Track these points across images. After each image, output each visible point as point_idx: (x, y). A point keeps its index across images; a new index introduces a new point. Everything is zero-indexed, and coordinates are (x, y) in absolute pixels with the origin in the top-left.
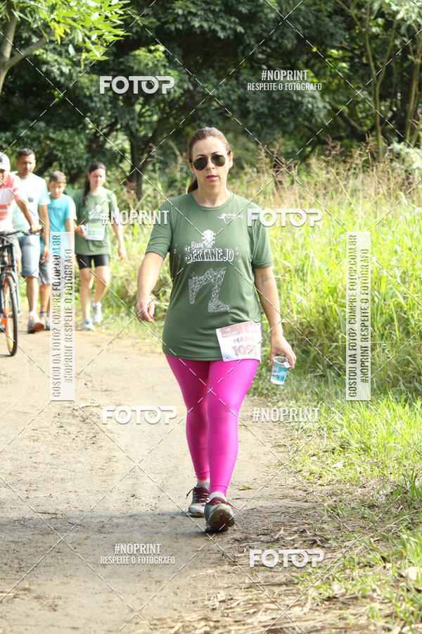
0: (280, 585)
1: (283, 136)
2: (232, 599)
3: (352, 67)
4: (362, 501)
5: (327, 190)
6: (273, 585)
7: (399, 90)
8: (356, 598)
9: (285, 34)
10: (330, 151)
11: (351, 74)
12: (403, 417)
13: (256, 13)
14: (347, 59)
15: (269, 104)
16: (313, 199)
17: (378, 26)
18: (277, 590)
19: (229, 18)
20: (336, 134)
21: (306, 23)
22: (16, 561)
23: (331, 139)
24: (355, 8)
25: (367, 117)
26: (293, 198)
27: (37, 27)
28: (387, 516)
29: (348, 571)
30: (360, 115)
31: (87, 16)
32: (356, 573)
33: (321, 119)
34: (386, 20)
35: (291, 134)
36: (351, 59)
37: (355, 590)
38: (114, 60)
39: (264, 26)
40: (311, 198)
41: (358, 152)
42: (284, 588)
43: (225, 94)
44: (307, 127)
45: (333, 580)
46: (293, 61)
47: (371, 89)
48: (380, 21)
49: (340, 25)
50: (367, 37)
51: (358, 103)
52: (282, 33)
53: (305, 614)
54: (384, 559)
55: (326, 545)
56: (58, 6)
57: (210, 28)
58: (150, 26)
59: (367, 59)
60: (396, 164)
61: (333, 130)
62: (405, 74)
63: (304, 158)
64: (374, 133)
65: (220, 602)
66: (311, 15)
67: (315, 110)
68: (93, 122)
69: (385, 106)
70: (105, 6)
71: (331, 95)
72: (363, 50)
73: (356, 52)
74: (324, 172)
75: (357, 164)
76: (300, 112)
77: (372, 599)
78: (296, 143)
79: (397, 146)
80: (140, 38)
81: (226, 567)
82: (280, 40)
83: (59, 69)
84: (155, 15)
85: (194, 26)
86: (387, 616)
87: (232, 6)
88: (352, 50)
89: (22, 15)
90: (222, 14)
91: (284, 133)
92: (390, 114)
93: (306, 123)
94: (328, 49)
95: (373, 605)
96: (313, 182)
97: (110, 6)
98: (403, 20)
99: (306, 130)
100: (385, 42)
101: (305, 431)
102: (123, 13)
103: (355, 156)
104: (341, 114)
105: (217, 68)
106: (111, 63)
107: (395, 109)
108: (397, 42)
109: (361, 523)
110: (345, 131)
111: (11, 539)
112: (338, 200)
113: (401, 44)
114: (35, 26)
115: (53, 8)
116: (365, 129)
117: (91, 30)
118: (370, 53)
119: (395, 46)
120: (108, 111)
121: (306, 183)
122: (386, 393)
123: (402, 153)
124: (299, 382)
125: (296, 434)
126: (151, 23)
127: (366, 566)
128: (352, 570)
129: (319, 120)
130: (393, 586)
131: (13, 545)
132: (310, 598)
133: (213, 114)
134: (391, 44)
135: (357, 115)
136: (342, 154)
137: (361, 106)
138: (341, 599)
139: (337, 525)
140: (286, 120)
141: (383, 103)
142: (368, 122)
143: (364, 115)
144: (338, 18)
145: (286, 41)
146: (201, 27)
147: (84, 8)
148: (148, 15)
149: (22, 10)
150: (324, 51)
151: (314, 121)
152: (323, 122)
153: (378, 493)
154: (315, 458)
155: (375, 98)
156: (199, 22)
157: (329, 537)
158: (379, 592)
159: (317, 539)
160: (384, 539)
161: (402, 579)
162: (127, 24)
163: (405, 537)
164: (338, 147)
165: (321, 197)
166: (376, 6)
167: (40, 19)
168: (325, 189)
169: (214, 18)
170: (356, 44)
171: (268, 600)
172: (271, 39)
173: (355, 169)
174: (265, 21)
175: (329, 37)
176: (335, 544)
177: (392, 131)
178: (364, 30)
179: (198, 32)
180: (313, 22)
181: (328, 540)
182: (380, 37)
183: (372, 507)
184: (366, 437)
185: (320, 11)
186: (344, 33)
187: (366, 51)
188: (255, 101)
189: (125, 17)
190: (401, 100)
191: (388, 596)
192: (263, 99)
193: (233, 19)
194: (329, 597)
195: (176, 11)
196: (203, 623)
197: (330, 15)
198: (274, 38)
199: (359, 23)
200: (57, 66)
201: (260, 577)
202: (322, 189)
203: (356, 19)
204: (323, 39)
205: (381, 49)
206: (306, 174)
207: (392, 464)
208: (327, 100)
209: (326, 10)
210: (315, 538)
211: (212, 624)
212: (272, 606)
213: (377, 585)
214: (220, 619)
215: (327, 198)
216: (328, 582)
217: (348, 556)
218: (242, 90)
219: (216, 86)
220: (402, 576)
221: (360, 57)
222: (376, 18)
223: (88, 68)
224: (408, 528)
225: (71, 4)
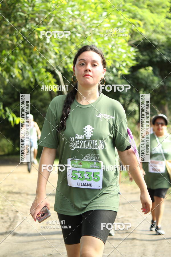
38: (132, 74)
56: (109, 53)
58: (146, 59)
80: (142, 64)
83: (109, 78)
84: (148, 55)
85: (164, 59)
102: (136, 55)
117: (123, 62)
146: (167, 59)
147: (120, 53)
148: (145, 55)
156: (166, 57)
162: (137, 59)
195: (156, 53)
223: (121, 77)
225: (114, 52)
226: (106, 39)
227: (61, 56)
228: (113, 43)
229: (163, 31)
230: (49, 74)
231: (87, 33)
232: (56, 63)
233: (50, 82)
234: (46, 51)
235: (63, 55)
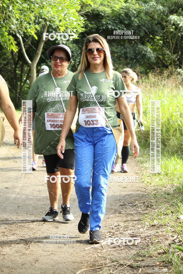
0: (136, 221)
1: (140, 66)
2: (119, 225)
3: (164, 42)
4: (165, 192)
5: (154, 85)
6: (133, 221)
7: (180, 51)
8: (162, 226)
9: (141, 31)
10: (156, 71)
11: (163, 45)
12: (180, 163)
13: (130, 23)
14: (162, 40)
15: (135, 55)
16: (150, 88)
17: (173, 28)
18: (135, 222)
19: (121, 25)
20: (158, 66)
21: (148, 27)
22: (44, 211)
23: (156, 67)
24: (165, 22)
25: (169, 60)
26: (143, 87)
27: (55, 28)
28: (173, 198)
29: (159, 216)
30: (166, 59)
31: (72, 24)
32: (162, 217)
33: (153, 60)
34: (176, 27)
35: (142, 65)
36: (163, 40)
37: (162, 223)
38: (81, 39)
39: (133, 28)
40: (149, 87)
41: (166, 72)
42: (137, 222)
43: (120, 51)
44: (148, 63)
45: (154, 219)
46: (143, 40)
47: (170, 50)
48: (174, 27)
49: (160, 28)
50: (169, 32)
51: (166, 55)
52: (139, 30)
53: (144, 231)
54: (172, 212)
55: (152, 207)
56: (62, 20)
57: (114, 28)
58: (94, 27)
59: (169, 40)
60: (179, 76)
61: (157, 64)
62: (182, 45)
63: (147, 74)
64: (171, 65)
65: (115, 226)
66: (149, 24)
67: (151, 57)
68: (74, 60)
69: (175, 56)
70: (78, 20)
71: (156, 52)
72: (167, 37)
73: (165, 37)
74: (154, 78)
75: (165, 76)
76: (145, 57)
77: (168, 226)
78: (144, 68)
79: (179, 70)
80: (90, 32)
81: (117, 215)
82: (139, 33)
83: (62, 42)
84: (96, 24)
85: (109, 28)
86: (173, 232)
87: (122, 21)
88: (164, 37)
89: (50, 23)
90: (119, 24)
91: (140, 65)
92: (177, 59)
93: (148, 62)
94: (155, 36)
95: (168, 228)
96: (150, 82)
97: (80, 20)
98: (181, 27)
99: (148, 64)
100: (175, 34)
101: (146, 168)
102: (84, 23)
103: (165, 73)
104: (159, 58)
105: (117, 42)
106: (80, 40)
107: (178, 57)
108: (179, 34)
109: (165, 200)
110: (161, 64)
111: (43, 204)
112: (158, 88)
113: (181, 35)
114: (54, 27)
115: (60, 21)
116: (168, 64)
117: (73, 28)
118: (170, 37)
119: (179, 35)
120: (79, 56)
121: (147, 82)
122: (174, 155)
123: (181, 72)
124: (144, 151)
125: (142, 169)
126: (94, 26)
127: (166, 215)
128: (161, 216)
129: (152, 61)
130: (175, 221)
131: (43, 206)
132: (146, 225)
133: (115, 58)
134: (177, 35)
135: (165, 59)
136: (160, 72)
137: (167, 56)
138: (157, 226)
139: (156, 200)
140: (141, 60)
141: (174, 55)
142: (169, 62)
143: (168, 59)
144: (159, 26)
145: (141, 33)
146: (111, 28)
147: (71, 21)
148: (93, 24)
149: (50, 22)
150: (154, 37)
151: (150, 61)
152: (153, 61)
153: (171, 190)
154: (149, 177)
155: (171, 54)
156: (111, 26)
157: (153, 204)
158: (170, 223)
159: (149, 205)
160: (172, 205)
161: (178, 219)
162: (86, 26)
163: (179, 205)
164: (159, 70)
165: (152, 87)
166: (172, 22)
167: (56, 24)
168: (154, 84)
169: (116, 25)
170: (165, 34)
171: (132, 226)
172: (136, 33)
173: (164, 77)
174: (134, 26)
175: (156, 32)
176: (155, 207)
177: (177, 65)
178: (168, 30)
179: (110, 30)
180: (150, 27)
181: (153, 206)
182: (174, 32)
183: (168, 194)
184: (167, 170)
185: (153, 23)
186: (161, 31)
187: (168, 37)
188: (130, 54)
189: (85, 24)
190: (181, 54)
191: (173, 225)
192: (133, 53)
193: (123, 25)
194: (153, 225)
195: (103, 23)
196: (109, 234)
197: (156, 25)
198: (137, 32)
199: (166, 27)
200: (61, 41)
201: (129, 218)
202: (153, 84)
203: (165, 26)
204: (154, 33)
205: (174, 37)
206: (147, 79)
207: (176, 180)
208: (155, 54)
209: (155, 23)
210: (148, 205)
211: (112, 234)
212: (133, 228)
213: (170, 221)
214: (115, 232)
215: (155, 87)
216: (153, 220)
217: (160, 211)
218: (125, 50)
219: (117, 48)
220: (178, 218)
221: (166, 39)
222: (172, 26)
223: (72, 42)
224: (181, 202)
225: (67, 20)
226: (60, 8)
227: (21, 22)
228: (65, 12)
229: (109, 4)
230: (11, 37)
231: (44, 3)
232: (17, 28)
233: (12, 43)
234: (9, 17)
235: (23, 22)
